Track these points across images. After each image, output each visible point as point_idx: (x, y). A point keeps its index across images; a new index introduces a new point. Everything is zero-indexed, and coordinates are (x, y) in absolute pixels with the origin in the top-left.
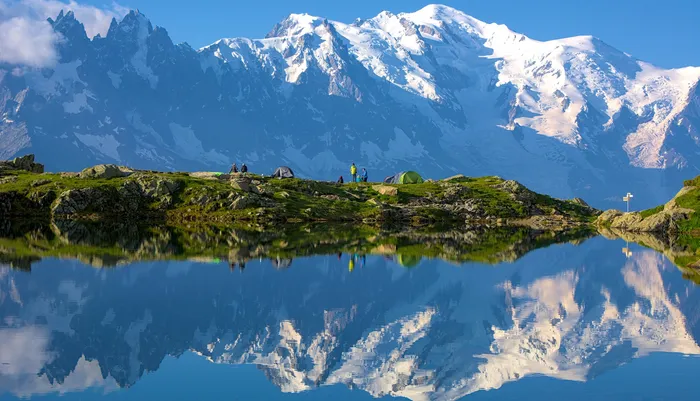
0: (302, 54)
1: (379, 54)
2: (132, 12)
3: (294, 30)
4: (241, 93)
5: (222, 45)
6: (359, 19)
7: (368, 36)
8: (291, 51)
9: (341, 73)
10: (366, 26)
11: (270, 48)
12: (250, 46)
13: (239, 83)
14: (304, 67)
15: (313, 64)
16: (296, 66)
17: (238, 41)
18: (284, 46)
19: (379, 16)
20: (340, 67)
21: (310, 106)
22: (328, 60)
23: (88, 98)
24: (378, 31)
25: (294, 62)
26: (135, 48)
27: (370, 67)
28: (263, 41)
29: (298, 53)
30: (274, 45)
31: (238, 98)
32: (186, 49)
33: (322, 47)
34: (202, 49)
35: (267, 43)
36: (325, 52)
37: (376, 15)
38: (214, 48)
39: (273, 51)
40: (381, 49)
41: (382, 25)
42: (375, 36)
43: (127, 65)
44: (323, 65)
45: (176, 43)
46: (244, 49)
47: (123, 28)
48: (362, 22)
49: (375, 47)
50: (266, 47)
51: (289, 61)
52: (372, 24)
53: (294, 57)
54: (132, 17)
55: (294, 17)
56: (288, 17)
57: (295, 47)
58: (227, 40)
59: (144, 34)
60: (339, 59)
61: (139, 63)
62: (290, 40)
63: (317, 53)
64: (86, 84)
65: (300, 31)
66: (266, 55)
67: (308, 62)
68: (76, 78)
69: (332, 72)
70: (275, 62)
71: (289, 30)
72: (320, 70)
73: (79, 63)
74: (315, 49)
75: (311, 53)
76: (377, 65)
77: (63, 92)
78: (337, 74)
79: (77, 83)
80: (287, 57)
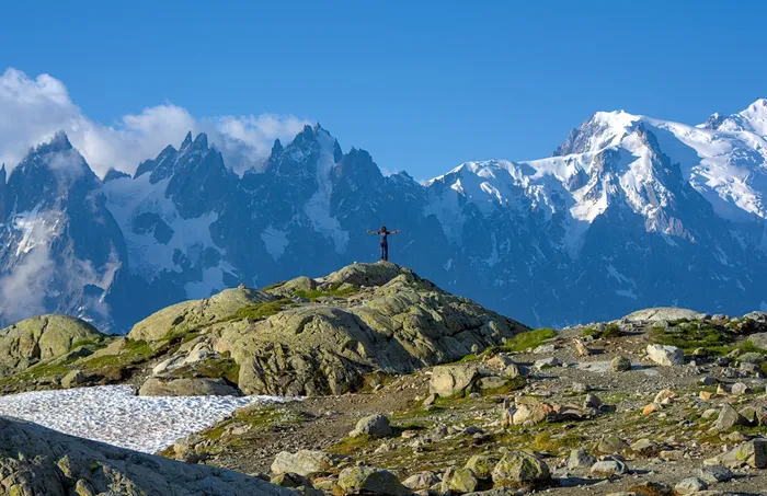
0: (599, 183)
1: (746, 174)
2: (307, 128)
3: (601, 139)
4: (495, 253)
5: (465, 175)
6: (716, 115)
7: (727, 144)
8: (581, 179)
9: (666, 214)
10: (727, 126)
11: (546, 175)
12: (513, 174)
13: (493, 235)
14: (602, 204)
15: (618, 200)
16: (589, 203)
17: (491, 165)
18: (570, 170)
19: (751, 108)
20: (663, 204)
21: (612, 270)
22: (643, 193)
23: (225, 274)
24: (746, 135)
25: (587, 197)
26: (311, 186)
27: (729, 197)
28: (534, 163)
29: (593, 181)
30: (552, 170)
31: (491, 262)
32: (404, 182)
33: (633, 171)
34: (432, 181)
35: (541, 166)
36: (639, 179)
37: (747, 107)
38: (450, 179)
39: (550, 181)
40: (749, 166)
41: (756, 122)
42: (739, 145)
43: (298, 216)
44: (635, 200)
45: (386, 173)
46: (502, 177)
47: (293, 156)
48: (721, 120)
49: (738, 164)
50: (539, 174)
51: (578, 196)
52: (739, 122)
53: (587, 189)
54: (308, 136)
55: (602, 117)
56: (592, 117)
57: (588, 171)
58: (473, 165)
59: (328, 163)
60: (663, 189)
61: (318, 213)
62: (579, 161)
63: (625, 181)
64: (223, 252)
65: (610, 141)
66: (539, 188)
67: (611, 197)
68: (208, 242)
69: (650, 212)
70: (555, 198)
71: (593, 138)
72: (629, 208)
73: (214, 217)
74: (622, 174)
75: (615, 181)
76: (741, 193)
77: (185, 266)
78: (658, 215)
79: (210, 250)
80: (574, 189)
